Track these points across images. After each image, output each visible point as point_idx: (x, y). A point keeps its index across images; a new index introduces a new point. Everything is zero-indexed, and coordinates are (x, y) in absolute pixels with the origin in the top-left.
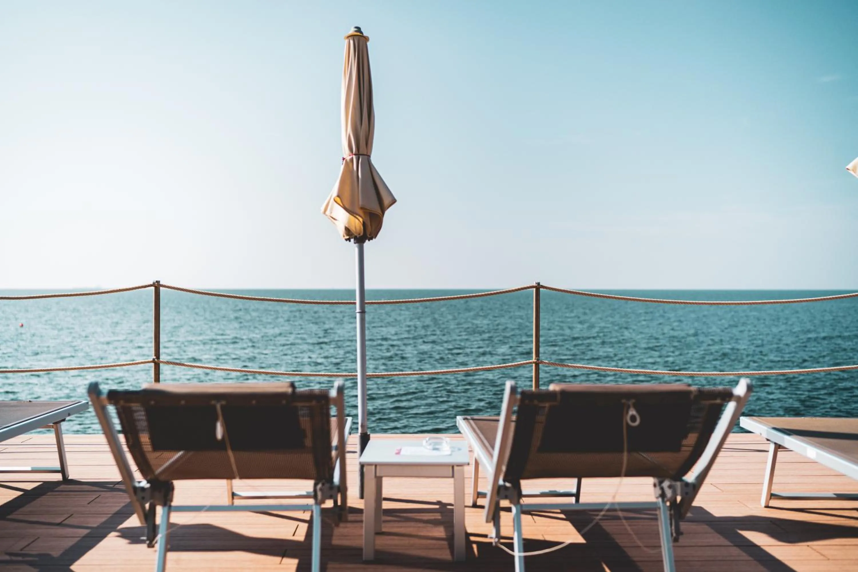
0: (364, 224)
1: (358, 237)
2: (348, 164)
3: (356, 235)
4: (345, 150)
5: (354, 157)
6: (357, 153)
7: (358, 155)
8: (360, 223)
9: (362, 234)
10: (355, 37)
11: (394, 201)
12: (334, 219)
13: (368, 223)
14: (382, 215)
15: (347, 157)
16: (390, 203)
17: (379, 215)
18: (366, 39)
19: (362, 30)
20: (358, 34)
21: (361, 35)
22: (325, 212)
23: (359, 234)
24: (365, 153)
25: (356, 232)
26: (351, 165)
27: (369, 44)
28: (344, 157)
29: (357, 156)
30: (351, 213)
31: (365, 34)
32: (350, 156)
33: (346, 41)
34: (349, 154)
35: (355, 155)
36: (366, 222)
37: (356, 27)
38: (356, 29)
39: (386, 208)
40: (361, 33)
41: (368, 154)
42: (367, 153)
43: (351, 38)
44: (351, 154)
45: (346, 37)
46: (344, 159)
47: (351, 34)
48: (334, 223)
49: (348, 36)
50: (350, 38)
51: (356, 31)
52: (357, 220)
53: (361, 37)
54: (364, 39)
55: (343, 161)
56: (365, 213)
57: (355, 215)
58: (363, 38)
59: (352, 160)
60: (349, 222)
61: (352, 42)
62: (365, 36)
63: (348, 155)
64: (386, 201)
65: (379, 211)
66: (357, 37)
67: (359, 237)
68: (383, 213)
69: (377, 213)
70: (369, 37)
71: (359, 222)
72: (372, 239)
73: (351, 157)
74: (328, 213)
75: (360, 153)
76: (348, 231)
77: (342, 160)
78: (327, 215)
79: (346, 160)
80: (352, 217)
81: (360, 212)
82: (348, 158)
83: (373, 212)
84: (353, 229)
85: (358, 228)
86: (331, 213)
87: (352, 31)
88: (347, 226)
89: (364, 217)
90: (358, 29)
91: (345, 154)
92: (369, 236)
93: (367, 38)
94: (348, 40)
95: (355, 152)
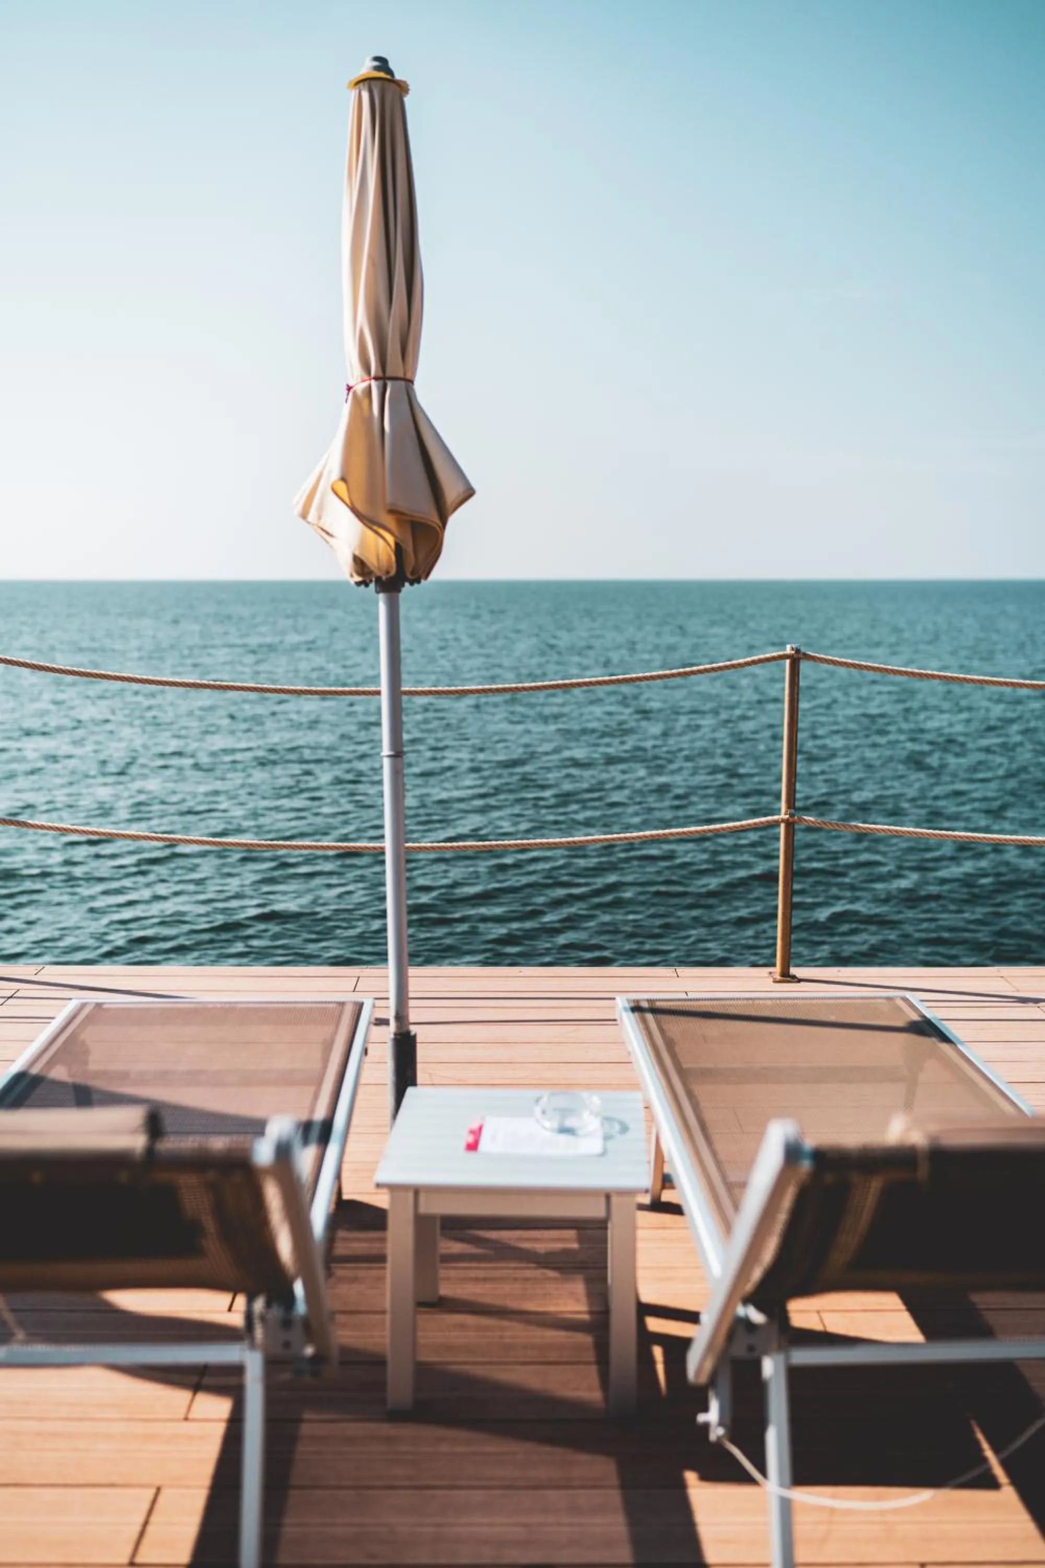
0: (399, 550)
1: (384, 578)
2: (360, 402)
3: (378, 573)
4: (351, 366)
5: (374, 385)
6: (380, 374)
7: (383, 378)
8: (388, 548)
9: (393, 572)
10: (373, 83)
11: (470, 493)
12: (328, 533)
13: (409, 547)
14: (440, 524)
15: (356, 384)
16: (461, 498)
17: (433, 528)
18: (402, 88)
19: (392, 65)
20: (382, 75)
21: (388, 77)
22: (304, 515)
23: (388, 572)
24: (401, 375)
25: (379, 568)
26: (365, 403)
27: (407, 100)
28: (351, 385)
29: (381, 382)
30: (366, 522)
31: (398, 77)
32: (363, 381)
33: (354, 93)
34: (362, 378)
35: (376, 378)
36: (404, 546)
37: (377, 59)
38: (376, 63)
39: (451, 510)
40: (390, 72)
41: (408, 376)
42: (405, 374)
43: (364, 86)
44: (366, 377)
45: (350, 83)
46: (349, 388)
47: (363, 77)
48: (327, 542)
49: (356, 81)
50: (361, 85)
51: (376, 68)
52: (381, 541)
53: (387, 84)
54: (398, 89)
55: (348, 394)
56: (400, 523)
57: (375, 528)
58: (393, 86)
59: (369, 388)
60: (363, 543)
61: (365, 96)
62: (401, 81)
63: (359, 380)
64: (451, 492)
65: (435, 519)
66: (379, 83)
67: (387, 579)
68: (444, 523)
69: (430, 523)
70: (408, 82)
71: (386, 545)
72: (419, 582)
73: (366, 384)
74: (312, 516)
75: (389, 373)
76: (360, 565)
77: (346, 392)
78: (309, 523)
79: (355, 393)
80: (370, 533)
81: (390, 521)
82: (360, 387)
83: (418, 520)
84: (371, 560)
85: (384, 558)
86: (320, 518)
87: (366, 68)
88: (357, 553)
89: (396, 532)
90: (382, 63)
91: (353, 375)
92: (409, 576)
93: (402, 84)
94: (357, 91)
95: (376, 371)
